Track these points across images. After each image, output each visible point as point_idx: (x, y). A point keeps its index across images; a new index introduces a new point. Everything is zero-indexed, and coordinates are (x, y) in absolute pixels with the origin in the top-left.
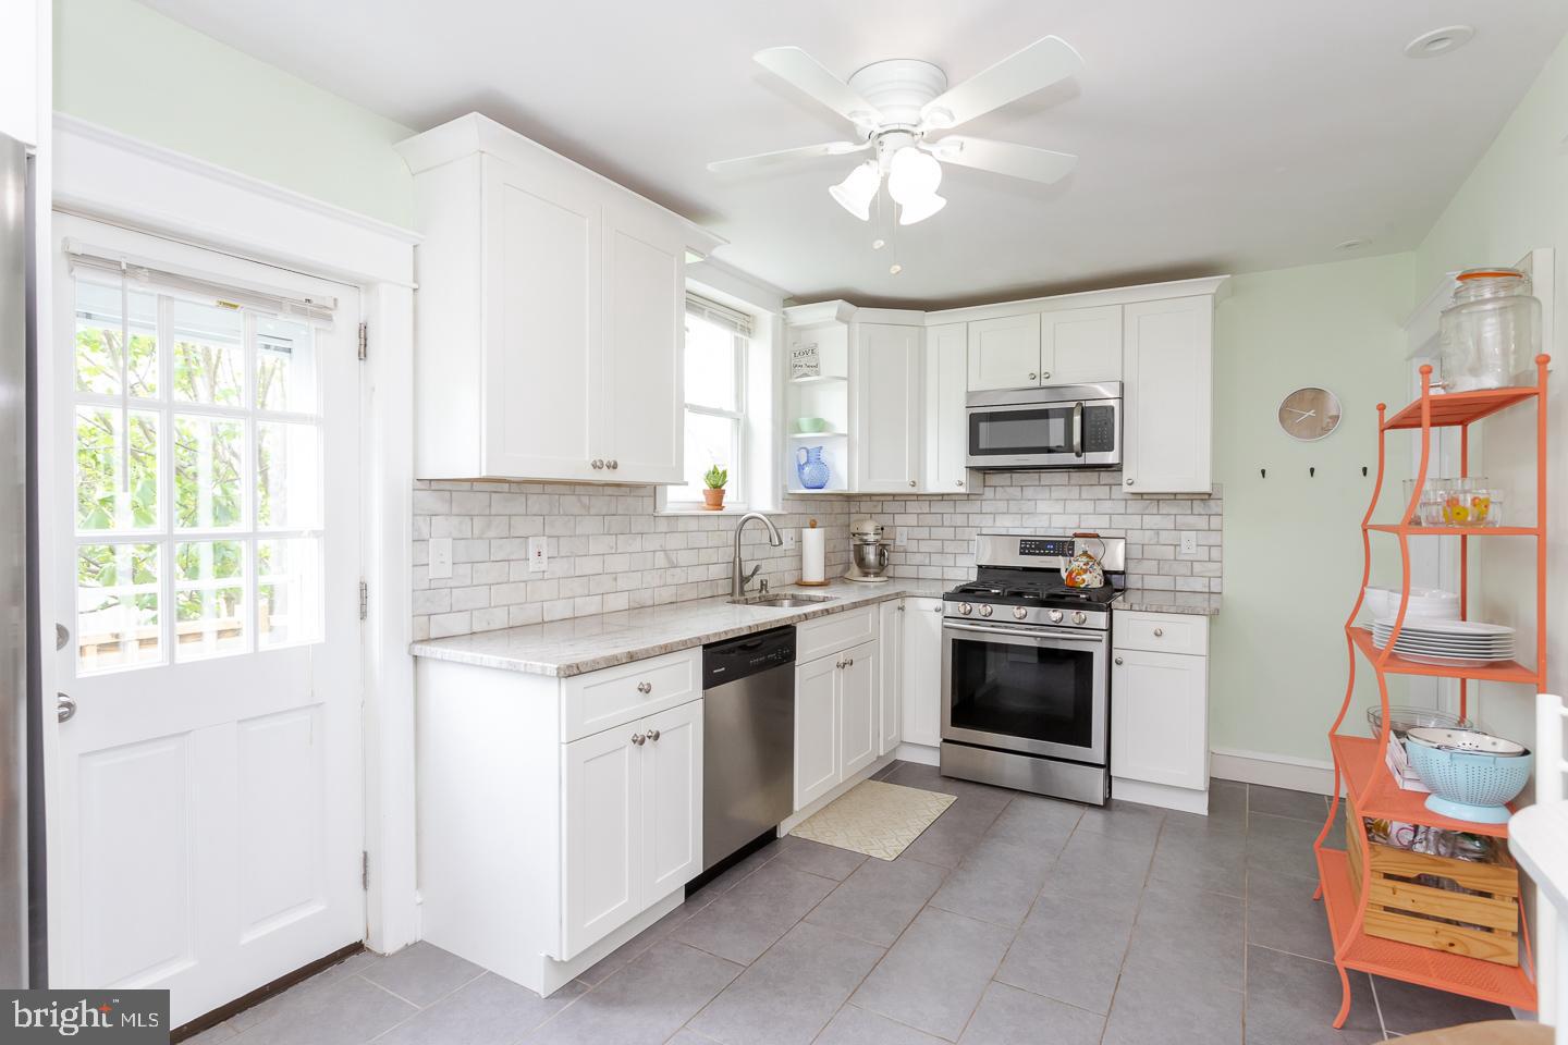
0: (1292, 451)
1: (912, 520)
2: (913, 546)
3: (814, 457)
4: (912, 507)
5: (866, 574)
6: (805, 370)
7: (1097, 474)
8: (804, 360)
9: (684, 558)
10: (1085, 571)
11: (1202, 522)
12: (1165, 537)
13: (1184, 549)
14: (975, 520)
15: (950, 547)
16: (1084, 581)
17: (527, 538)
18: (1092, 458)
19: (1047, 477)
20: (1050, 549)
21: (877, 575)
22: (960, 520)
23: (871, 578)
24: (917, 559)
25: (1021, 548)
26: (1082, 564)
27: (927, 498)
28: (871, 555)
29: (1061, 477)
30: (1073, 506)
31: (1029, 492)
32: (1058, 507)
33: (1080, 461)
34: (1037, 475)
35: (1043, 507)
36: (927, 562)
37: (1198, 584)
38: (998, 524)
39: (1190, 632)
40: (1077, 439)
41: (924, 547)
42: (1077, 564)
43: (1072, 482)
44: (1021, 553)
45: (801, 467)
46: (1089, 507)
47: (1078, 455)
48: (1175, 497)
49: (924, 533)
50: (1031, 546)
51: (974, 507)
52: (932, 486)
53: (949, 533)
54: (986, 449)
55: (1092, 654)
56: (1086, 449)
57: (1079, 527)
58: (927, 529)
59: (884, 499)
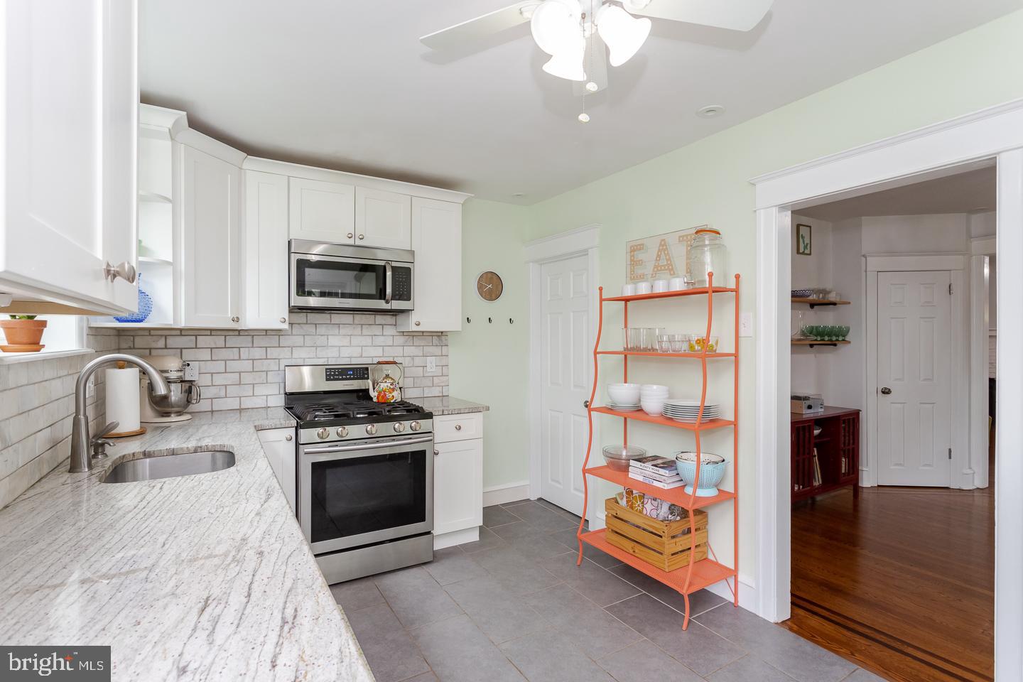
1: (205, 355)
2: (205, 380)
5: (167, 414)
7: (373, 316)
10: (393, 390)
11: (437, 351)
12: (418, 361)
13: (428, 369)
14: (273, 353)
15: (247, 378)
16: (393, 396)
18: (396, 305)
19: (336, 318)
20: (350, 375)
21: (179, 413)
22: (258, 353)
23: (173, 418)
24: (212, 392)
25: (327, 375)
26: (389, 385)
28: (175, 393)
29: (347, 318)
30: (356, 341)
31: (322, 330)
32: (346, 341)
33: (387, 307)
34: (328, 316)
35: (333, 341)
36: (223, 394)
37: (436, 392)
38: (295, 355)
39: (473, 424)
40: (389, 290)
41: (218, 380)
42: (386, 384)
43: (356, 322)
44: (327, 380)
46: (368, 341)
47: (388, 302)
48: (423, 334)
49: (220, 366)
50: (334, 373)
52: (251, 321)
53: (247, 365)
55: (425, 451)
56: (394, 298)
57: (361, 357)
58: (223, 362)
59: (196, 333)
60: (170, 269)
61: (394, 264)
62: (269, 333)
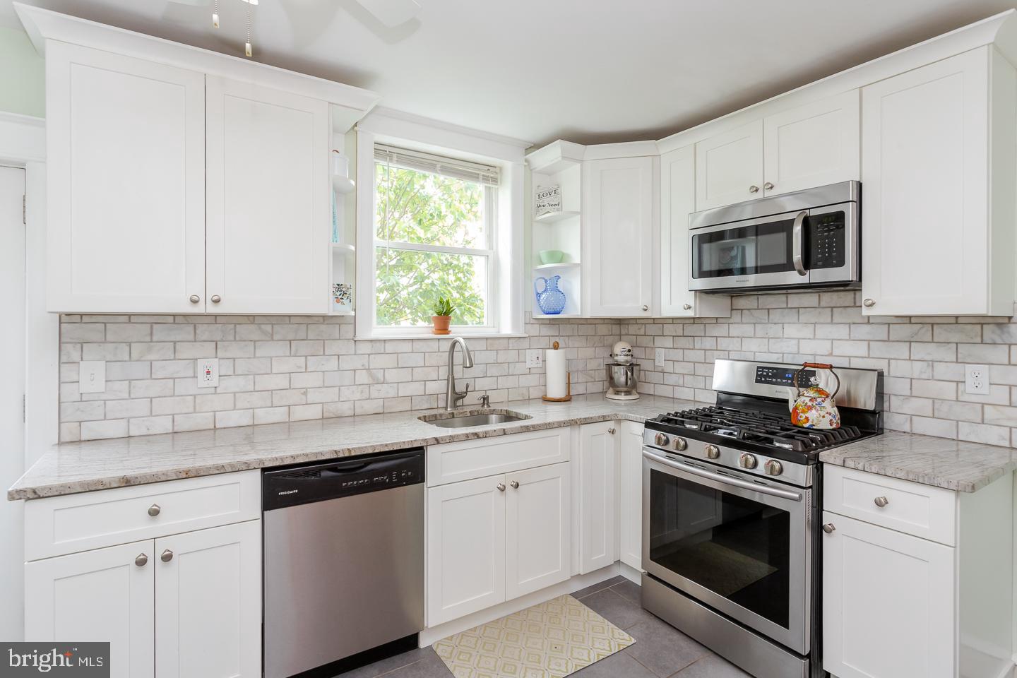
1: (668, 342)
2: (669, 367)
3: (553, 283)
4: (669, 329)
6: (548, 208)
8: (547, 200)
9: (392, 375)
11: (994, 353)
12: (942, 370)
14: (723, 343)
15: (700, 370)
16: (807, 419)
17: (196, 359)
18: (820, 275)
19: (795, 300)
20: (788, 379)
21: (628, 393)
22: (709, 343)
24: (672, 379)
25: (757, 375)
26: (807, 400)
27: (679, 321)
28: (620, 375)
31: (775, 315)
32: (807, 332)
33: (804, 280)
35: (791, 331)
36: (681, 383)
38: (744, 348)
40: (797, 256)
41: (679, 368)
44: (757, 381)
45: (539, 295)
47: (801, 274)
49: (678, 355)
50: (767, 374)
51: (721, 330)
52: (666, 309)
53: (699, 355)
54: (711, 271)
55: (788, 514)
56: (808, 264)
57: (831, 354)
58: (682, 351)
60: (579, 268)
61: (814, 213)
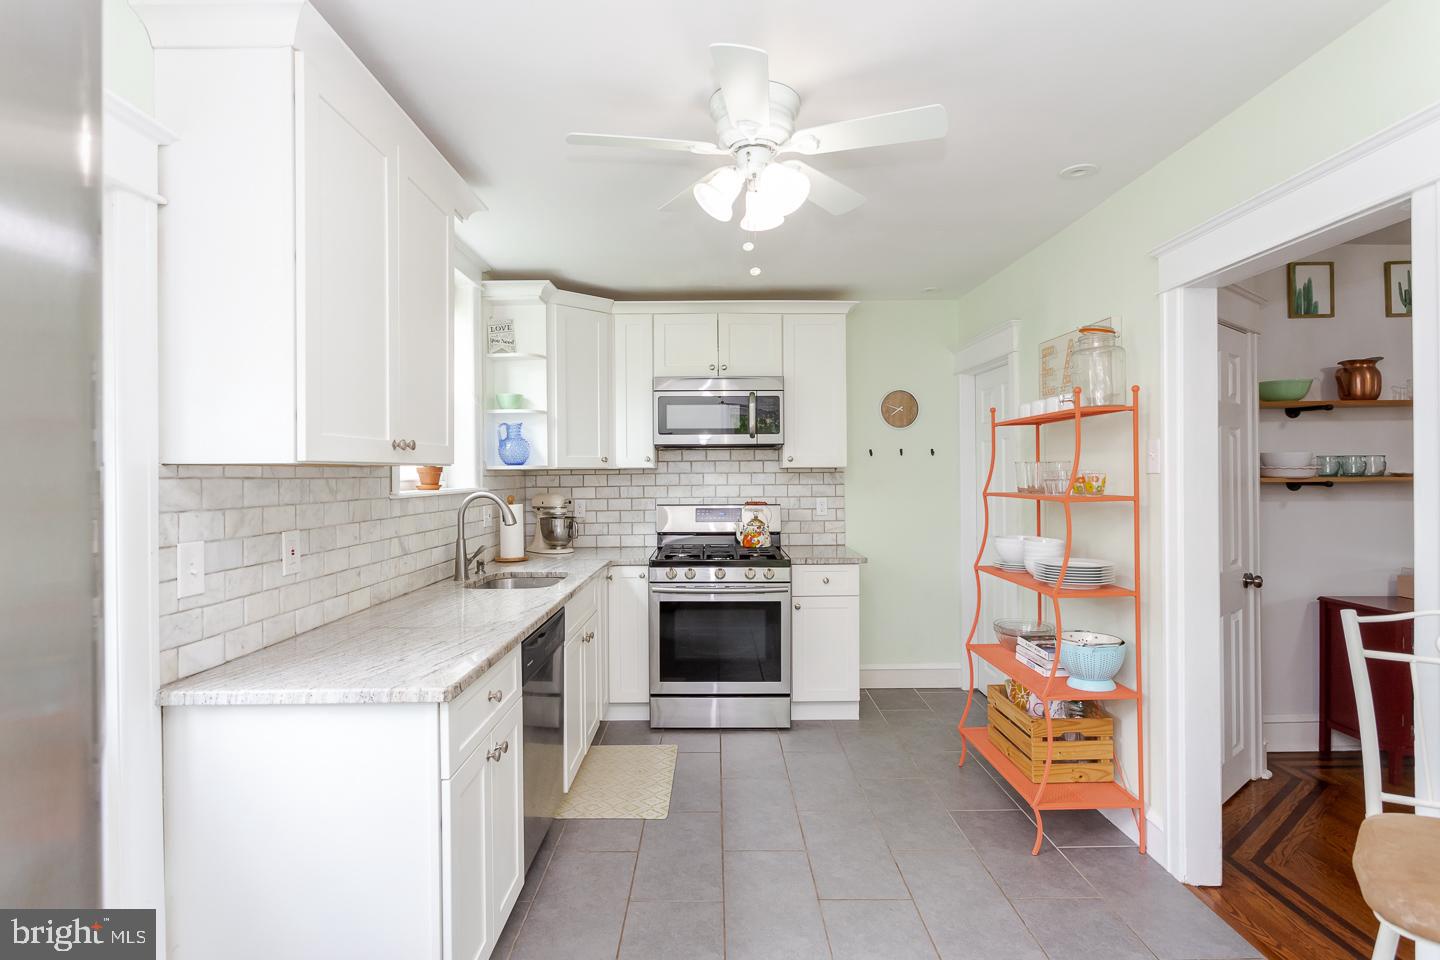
0: (891, 437)
1: (591, 493)
2: (591, 517)
3: (513, 434)
4: (589, 480)
5: (554, 547)
6: (502, 346)
8: (500, 336)
9: (413, 543)
10: (759, 534)
11: (830, 490)
12: (806, 503)
13: (819, 512)
14: (650, 492)
15: (627, 517)
16: (759, 541)
17: (281, 533)
18: (763, 439)
19: (713, 455)
20: (722, 516)
21: (564, 547)
22: (636, 492)
23: (559, 550)
24: (596, 529)
25: (697, 516)
26: (755, 528)
27: (603, 472)
28: (559, 527)
29: (724, 454)
30: (734, 479)
31: (697, 467)
32: (722, 480)
33: (753, 441)
34: (704, 452)
35: (710, 479)
36: (605, 532)
37: (829, 539)
38: (670, 495)
39: (847, 578)
40: (752, 423)
41: (602, 517)
42: (752, 527)
43: (733, 458)
44: (697, 521)
45: (502, 443)
46: (746, 479)
47: (752, 436)
48: (811, 470)
49: (602, 505)
50: (705, 514)
51: (649, 480)
52: (621, 462)
53: (626, 504)
54: (673, 430)
55: (780, 603)
56: (758, 431)
57: (739, 496)
58: (605, 501)
59: (561, 473)
60: (545, 416)
61: (760, 394)
62: (646, 472)
